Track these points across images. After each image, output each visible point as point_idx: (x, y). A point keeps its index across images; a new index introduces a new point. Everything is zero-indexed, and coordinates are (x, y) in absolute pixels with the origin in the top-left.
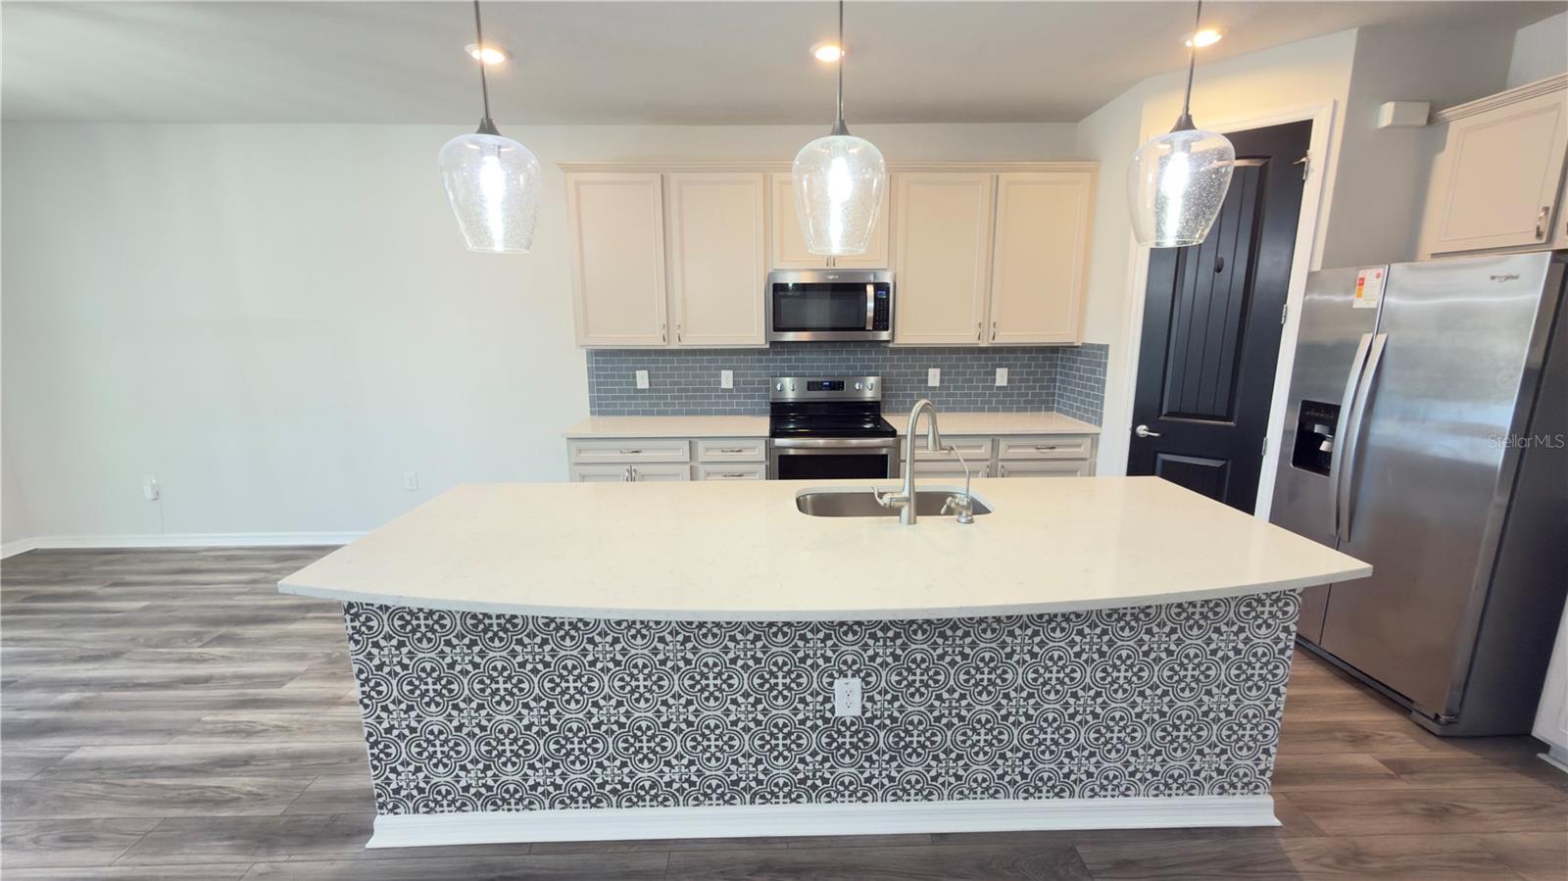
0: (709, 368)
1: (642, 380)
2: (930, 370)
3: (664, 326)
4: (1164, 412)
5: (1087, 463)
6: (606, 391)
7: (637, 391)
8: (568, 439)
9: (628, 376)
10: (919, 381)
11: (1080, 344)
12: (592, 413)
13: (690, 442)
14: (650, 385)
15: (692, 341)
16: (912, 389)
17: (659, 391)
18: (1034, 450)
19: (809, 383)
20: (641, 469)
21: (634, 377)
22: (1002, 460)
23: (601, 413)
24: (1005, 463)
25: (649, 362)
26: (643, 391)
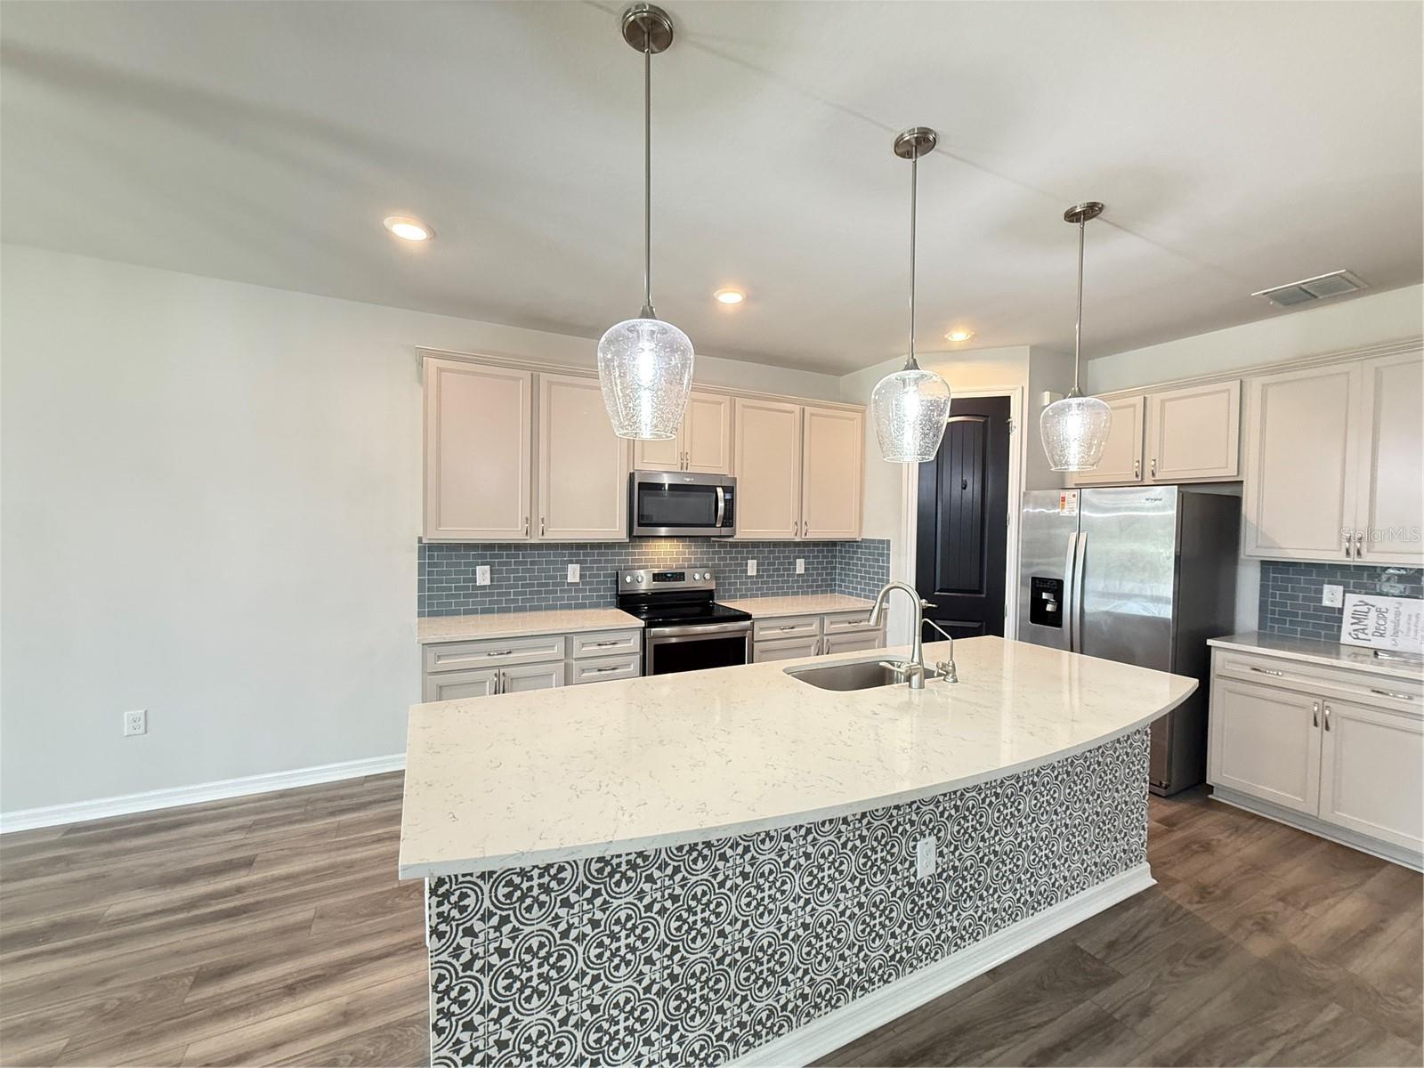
0: (556, 563)
1: (483, 575)
2: (749, 561)
3: (527, 519)
4: (938, 588)
5: (881, 632)
6: (439, 589)
7: (476, 588)
8: (423, 644)
9: (466, 572)
10: (741, 571)
11: (860, 540)
12: (421, 614)
13: (566, 638)
14: (491, 581)
15: (556, 534)
16: (736, 578)
17: (500, 587)
18: (847, 625)
19: (654, 575)
20: (511, 672)
21: (474, 572)
22: (827, 635)
23: (431, 614)
24: (829, 637)
25: (492, 556)
26: (484, 587)
